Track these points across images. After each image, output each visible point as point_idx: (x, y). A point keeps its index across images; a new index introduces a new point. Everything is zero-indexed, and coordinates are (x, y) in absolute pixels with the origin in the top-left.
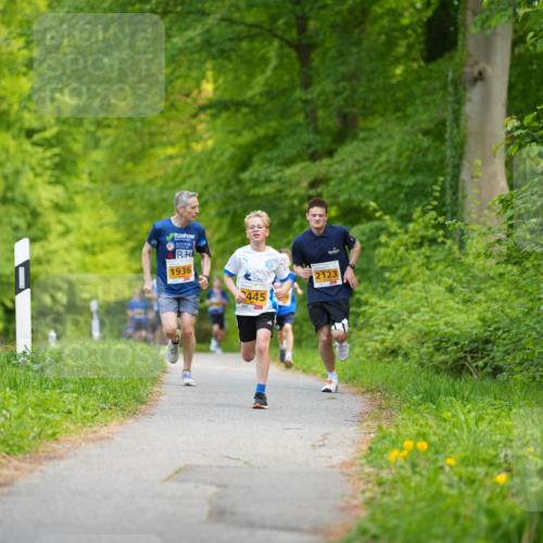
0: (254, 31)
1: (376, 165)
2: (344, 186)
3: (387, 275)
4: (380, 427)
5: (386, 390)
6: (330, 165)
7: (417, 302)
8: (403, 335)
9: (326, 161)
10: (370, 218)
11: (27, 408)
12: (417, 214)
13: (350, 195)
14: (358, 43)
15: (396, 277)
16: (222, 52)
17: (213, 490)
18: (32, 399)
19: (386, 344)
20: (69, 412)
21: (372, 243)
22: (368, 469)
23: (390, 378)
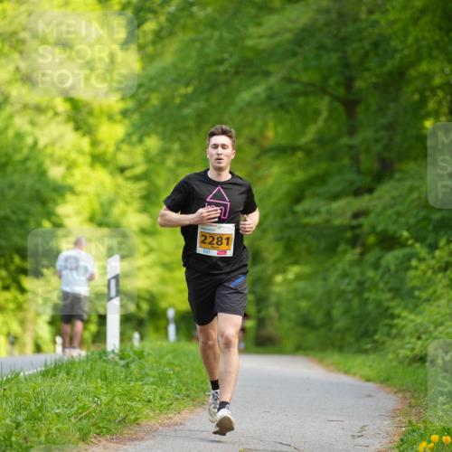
0: (309, 89)
1: (408, 201)
2: (381, 218)
3: (417, 293)
4: (410, 422)
5: (415, 390)
6: (370, 200)
8: (429, 344)
9: (366, 197)
10: (403, 245)
11: (114, 396)
12: (442, 242)
13: (387, 225)
14: (396, 100)
15: (424, 295)
16: (282, 106)
18: (119, 389)
19: (415, 352)
20: (149, 401)
21: (405, 265)
23: (419, 381)
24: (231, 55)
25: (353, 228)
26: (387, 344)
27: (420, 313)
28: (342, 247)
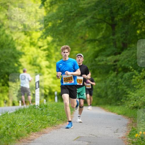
0: (100, 21)
1: (132, 57)
2: (123, 62)
3: (135, 86)
4: (133, 128)
5: (134, 117)
6: (120, 57)
7: (143, 94)
8: (139, 103)
9: (118, 56)
10: (130, 71)
11: (38, 120)
12: (143, 70)
13: (125, 65)
14: (128, 24)
15: (137, 87)
16: (91, 26)
17: (87, 143)
18: (39, 117)
19: (134, 105)
20: (49, 121)
21: (131, 77)
22: (129, 139)
23: (136, 114)
24: (75, 10)
25: (114, 65)
26: (125, 103)
27: (136, 93)
28: (110, 72)
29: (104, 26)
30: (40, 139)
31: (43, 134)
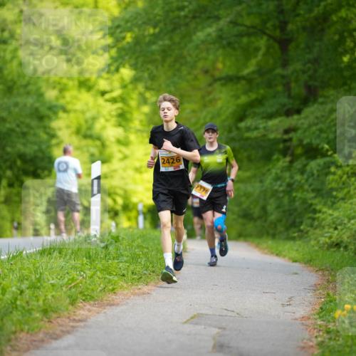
0: (251, 30)
2: (307, 134)
3: (334, 193)
4: (328, 294)
5: (332, 270)
6: (298, 120)
8: (344, 234)
9: (296, 117)
10: (324, 155)
11: (97, 271)
13: (311, 140)
14: (321, 39)
15: (340, 195)
16: (229, 44)
17: (216, 330)
18: (100, 266)
19: (332, 240)
20: (124, 275)
21: (327, 170)
22: (319, 322)
23: (335, 262)
24: (190, 3)
25: (285, 141)
26: (310, 233)
27: (337, 209)
28: (275, 157)
29: (262, 42)
30: (101, 318)
31: (109, 307)
